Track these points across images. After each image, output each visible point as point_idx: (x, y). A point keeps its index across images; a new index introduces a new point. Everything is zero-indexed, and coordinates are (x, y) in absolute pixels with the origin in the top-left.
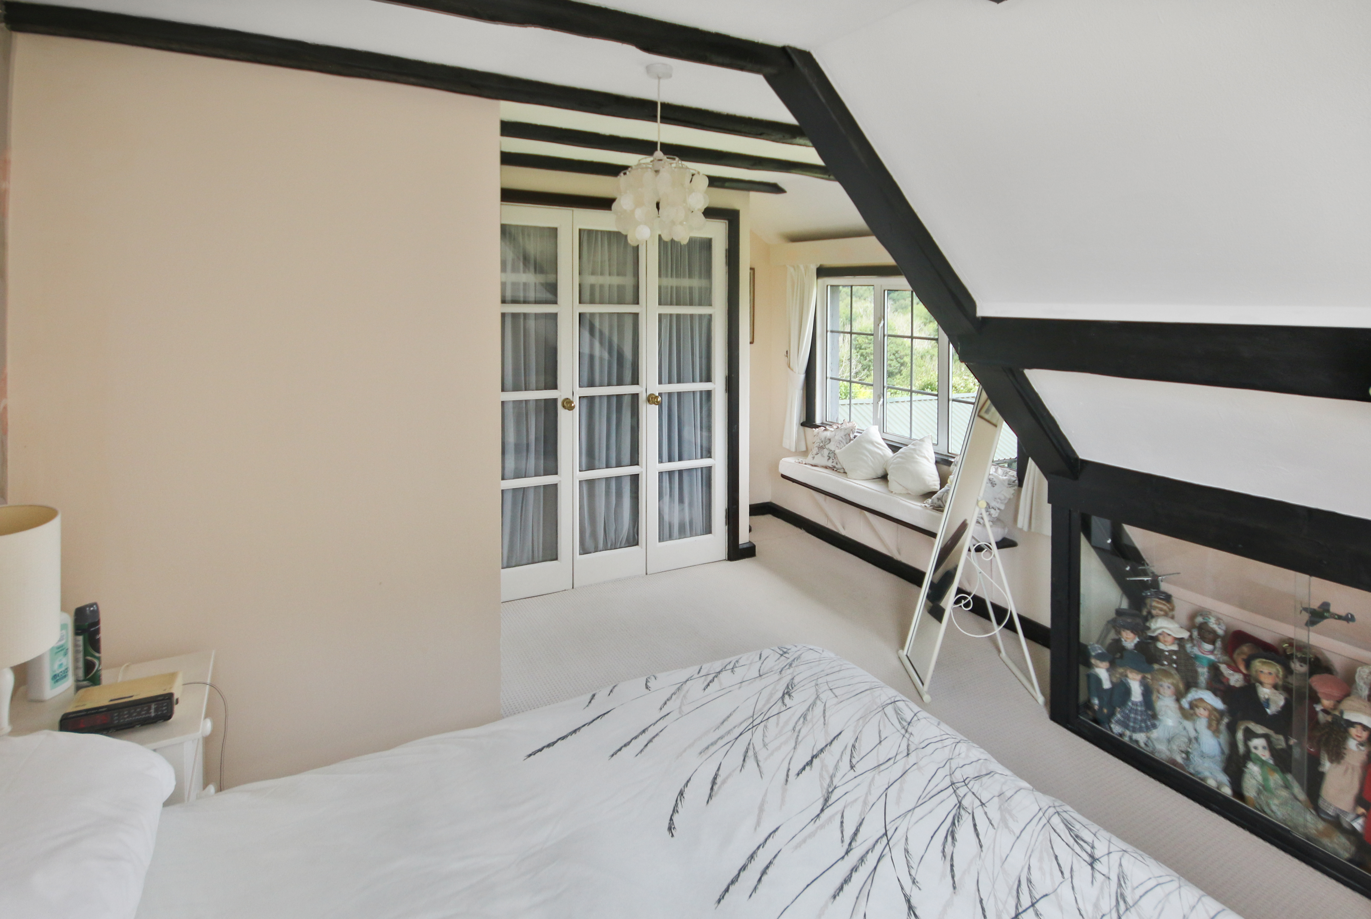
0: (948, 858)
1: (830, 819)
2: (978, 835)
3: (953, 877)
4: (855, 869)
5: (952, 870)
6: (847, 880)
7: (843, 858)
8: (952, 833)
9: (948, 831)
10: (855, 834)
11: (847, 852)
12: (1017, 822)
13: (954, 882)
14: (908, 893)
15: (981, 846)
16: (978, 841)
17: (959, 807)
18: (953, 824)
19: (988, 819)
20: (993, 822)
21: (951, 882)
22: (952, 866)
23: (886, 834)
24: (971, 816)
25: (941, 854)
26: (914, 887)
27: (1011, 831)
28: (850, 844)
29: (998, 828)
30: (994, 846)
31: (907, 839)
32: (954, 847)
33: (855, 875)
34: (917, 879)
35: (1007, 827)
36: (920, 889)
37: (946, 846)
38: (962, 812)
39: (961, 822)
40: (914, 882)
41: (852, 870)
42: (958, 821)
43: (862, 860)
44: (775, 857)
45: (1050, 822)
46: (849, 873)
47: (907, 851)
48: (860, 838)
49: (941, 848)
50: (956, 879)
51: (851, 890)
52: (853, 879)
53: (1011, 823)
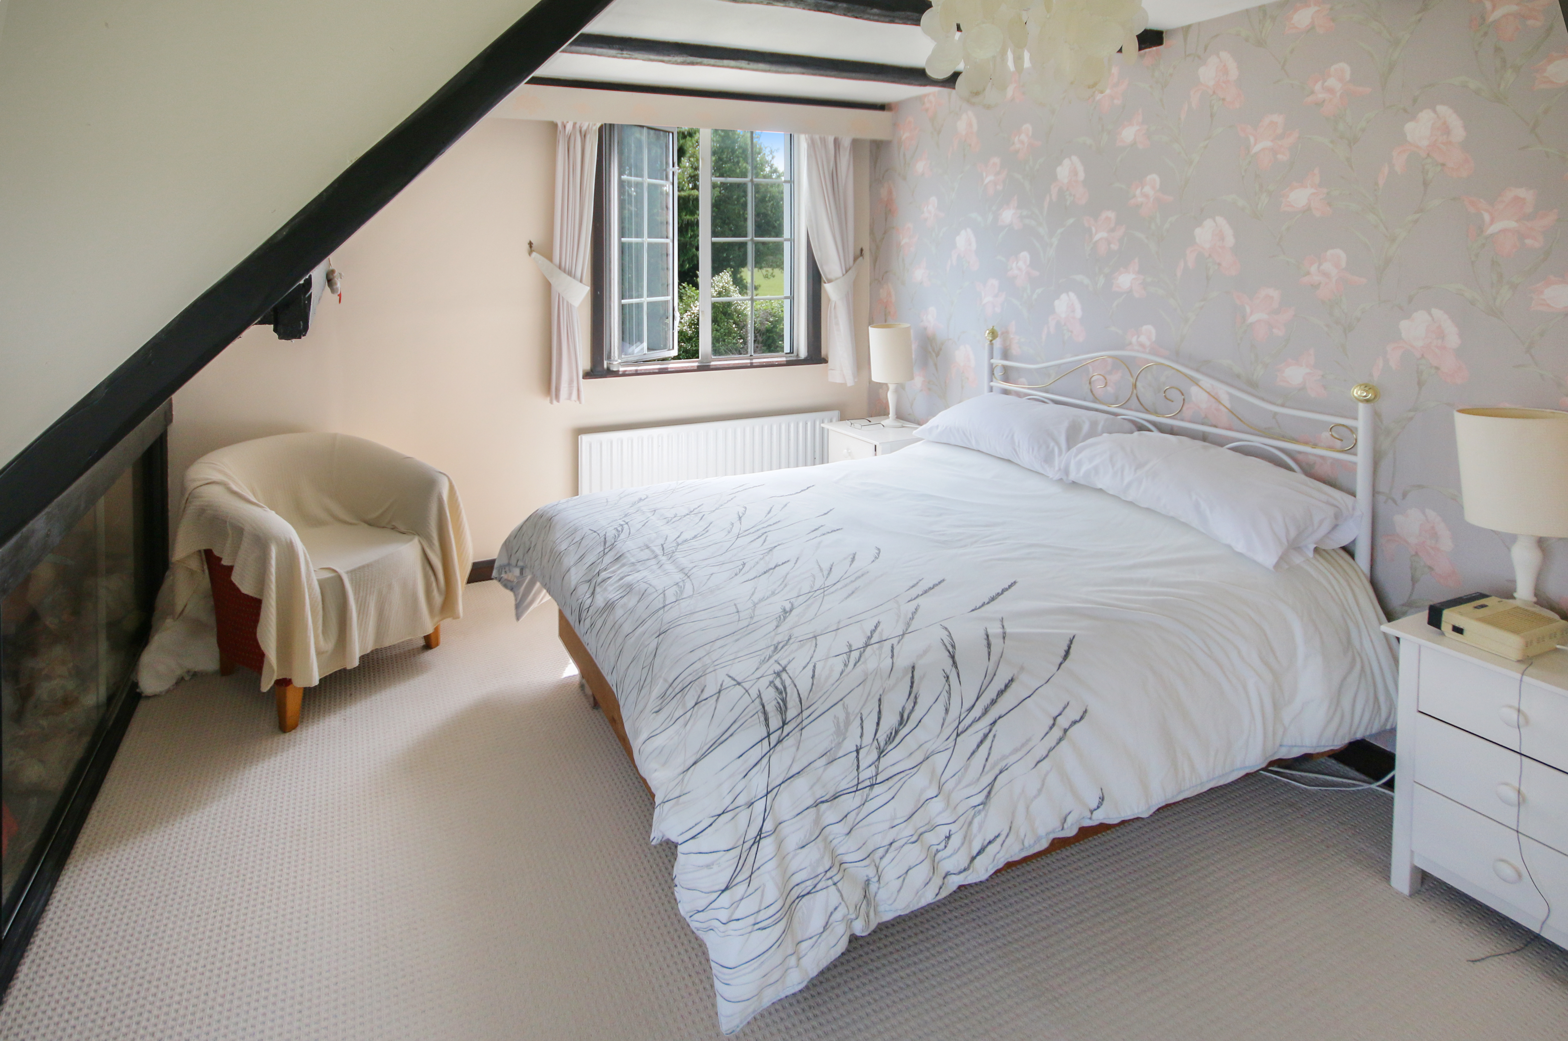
0: (913, 695)
1: (995, 764)
2: (880, 712)
3: (913, 677)
4: (993, 702)
5: (912, 683)
6: (1001, 693)
7: (1000, 718)
8: (902, 722)
9: (905, 725)
10: (981, 742)
11: (994, 722)
12: (835, 716)
13: (913, 672)
14: (954, 669)
15: (880, 700)
16: (881, 707)
17: (883, 752)
18: (897, 732)
19: (862, 728)
20: (860, 722)
21: (915, 673)
22: (912, 687)
23: (958, 735)
24: (877, 737)
25: (918, 700)
26: (948, 673)
27: (845, 708)
28: (990, 731)
29: (857, 714)
30: (868, 697)
31: (943, 724)
32: (904, 706)
33: (994, 696)
34: (944, 680)
35: (848, 715)
36: (944, 670)
37: (911, 708)
38: (882, 744)
39: (889, 732)
40: (948, 677)
41: (996, 702)
42: (891, 733)
43: (986, 711)
44: (1047, 733)
45: (800, 711)
46: (998, 700)
47: (947, 711)
48: (980, 736)
49: (916, 707)
50: (911, 675)
51: (998, 684)
52: (996, 694)
53: (842, 716)
